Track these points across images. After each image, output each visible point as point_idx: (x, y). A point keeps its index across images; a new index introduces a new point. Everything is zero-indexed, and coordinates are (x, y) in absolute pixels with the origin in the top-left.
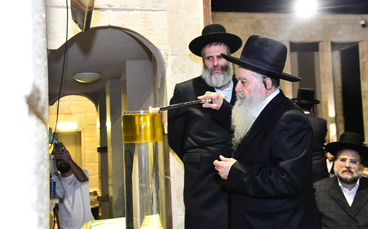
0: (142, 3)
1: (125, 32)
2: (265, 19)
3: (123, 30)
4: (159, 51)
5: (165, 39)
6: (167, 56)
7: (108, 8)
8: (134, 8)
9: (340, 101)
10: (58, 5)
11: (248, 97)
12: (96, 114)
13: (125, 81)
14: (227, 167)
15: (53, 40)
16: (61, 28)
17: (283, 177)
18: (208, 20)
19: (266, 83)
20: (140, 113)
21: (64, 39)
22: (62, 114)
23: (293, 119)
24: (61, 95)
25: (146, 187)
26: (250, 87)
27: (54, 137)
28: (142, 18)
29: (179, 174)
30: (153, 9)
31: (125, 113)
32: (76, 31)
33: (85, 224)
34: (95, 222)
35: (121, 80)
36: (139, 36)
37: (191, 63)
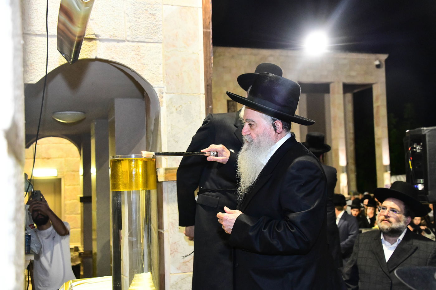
0: (134, 34)
1: (114, 66)
2: (271, 55)
3: (112, 64)
4: (153, 88)
5: (160, 75)
6: (162, 94)
7: (95, 37)
8: (124, 39)
9: (352, 148)
10: (36, 33)
11: (256, 141)
12: (79, 159)
13: (113, 122)
14: (231, 220)
15: (31, 73)
16: (39, 59)
17: (293, 231)
18: (209, 55)
19: (276, 126)
20: (131, 157)
21: (43, 72)
22: (39, 158)
23: (304, 166)
24: (38, 137)
25: (137, 240)
26: (258, 130)
27: (30, 184)
28: (134, 50)
29: (173, 227)
30: (146, 40)
31: (113, 157)
33: (65, 283)
34: (77, 281)
35: (109, 121)
36: (130, 70)
37: (189, 103)
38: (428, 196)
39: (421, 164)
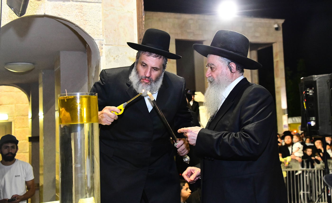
2: (191, 19)
4: (94, 41)
5: (100, 29)
6: (101, 46)
12: (28, 104)
13: (59, 71)
18: (141, 14)
28: (78, 8)
30: (88, 1)
32: (11, 19)
35: (55, 70)
36: (74, 25)
37: (125, 53)
38: (318, 130)
39: (313, 105)
